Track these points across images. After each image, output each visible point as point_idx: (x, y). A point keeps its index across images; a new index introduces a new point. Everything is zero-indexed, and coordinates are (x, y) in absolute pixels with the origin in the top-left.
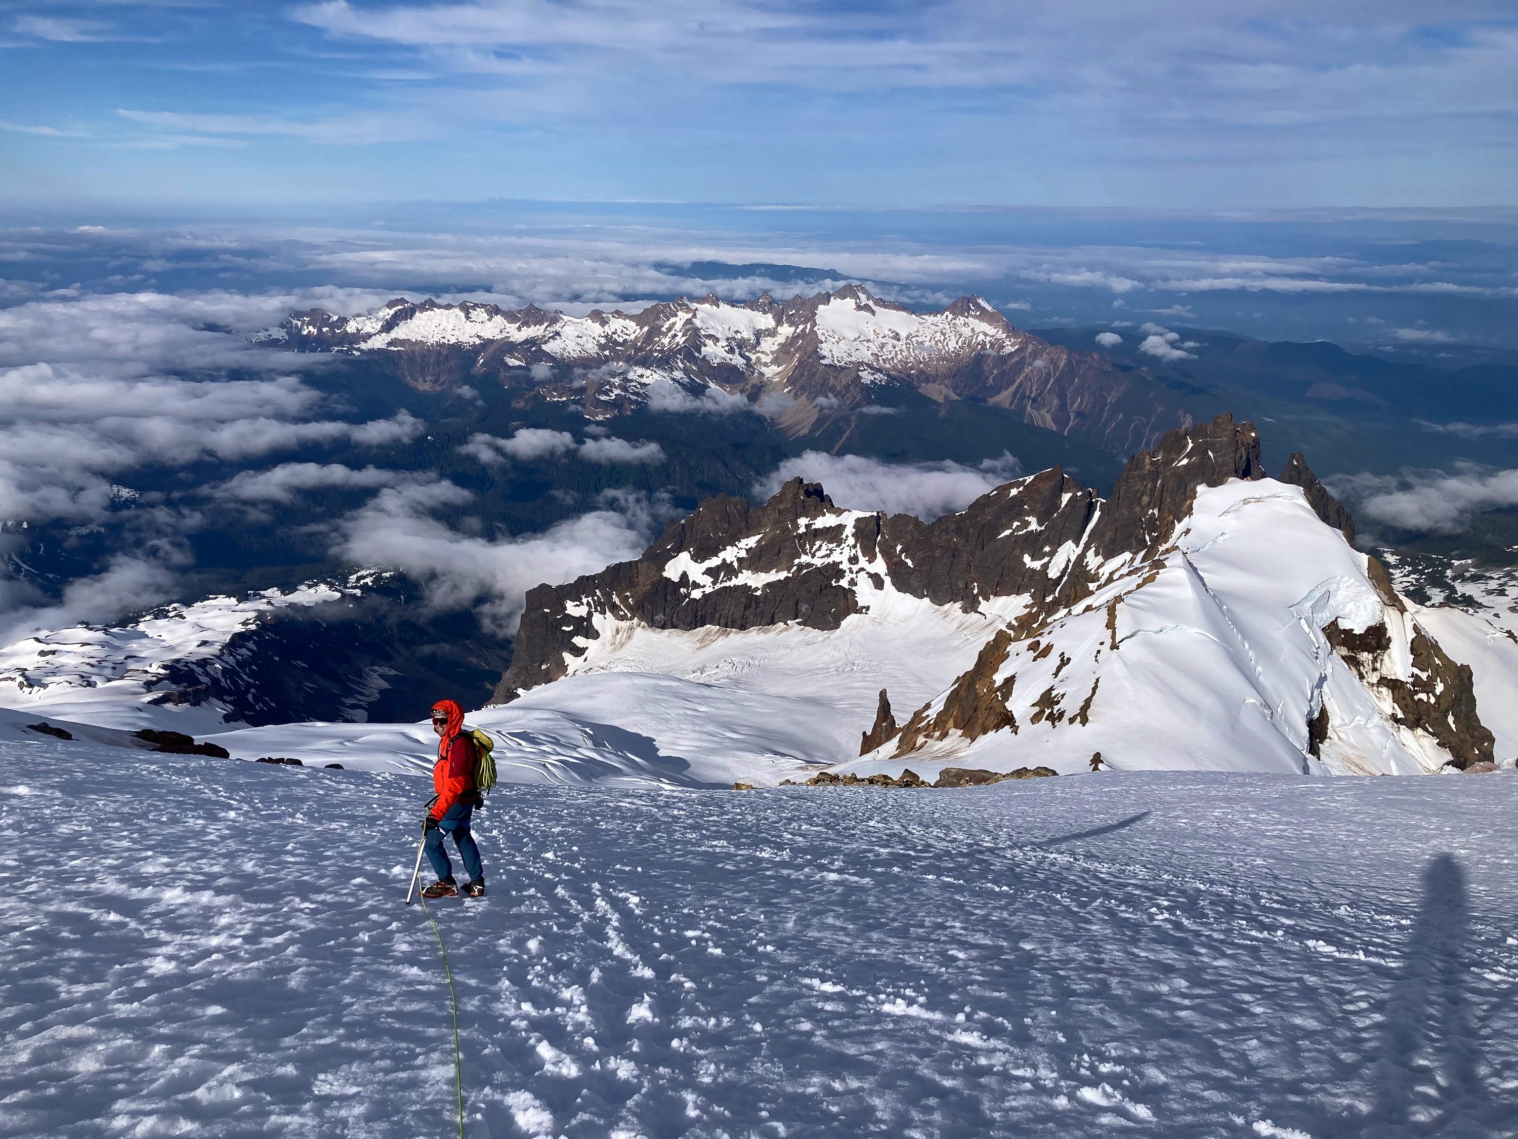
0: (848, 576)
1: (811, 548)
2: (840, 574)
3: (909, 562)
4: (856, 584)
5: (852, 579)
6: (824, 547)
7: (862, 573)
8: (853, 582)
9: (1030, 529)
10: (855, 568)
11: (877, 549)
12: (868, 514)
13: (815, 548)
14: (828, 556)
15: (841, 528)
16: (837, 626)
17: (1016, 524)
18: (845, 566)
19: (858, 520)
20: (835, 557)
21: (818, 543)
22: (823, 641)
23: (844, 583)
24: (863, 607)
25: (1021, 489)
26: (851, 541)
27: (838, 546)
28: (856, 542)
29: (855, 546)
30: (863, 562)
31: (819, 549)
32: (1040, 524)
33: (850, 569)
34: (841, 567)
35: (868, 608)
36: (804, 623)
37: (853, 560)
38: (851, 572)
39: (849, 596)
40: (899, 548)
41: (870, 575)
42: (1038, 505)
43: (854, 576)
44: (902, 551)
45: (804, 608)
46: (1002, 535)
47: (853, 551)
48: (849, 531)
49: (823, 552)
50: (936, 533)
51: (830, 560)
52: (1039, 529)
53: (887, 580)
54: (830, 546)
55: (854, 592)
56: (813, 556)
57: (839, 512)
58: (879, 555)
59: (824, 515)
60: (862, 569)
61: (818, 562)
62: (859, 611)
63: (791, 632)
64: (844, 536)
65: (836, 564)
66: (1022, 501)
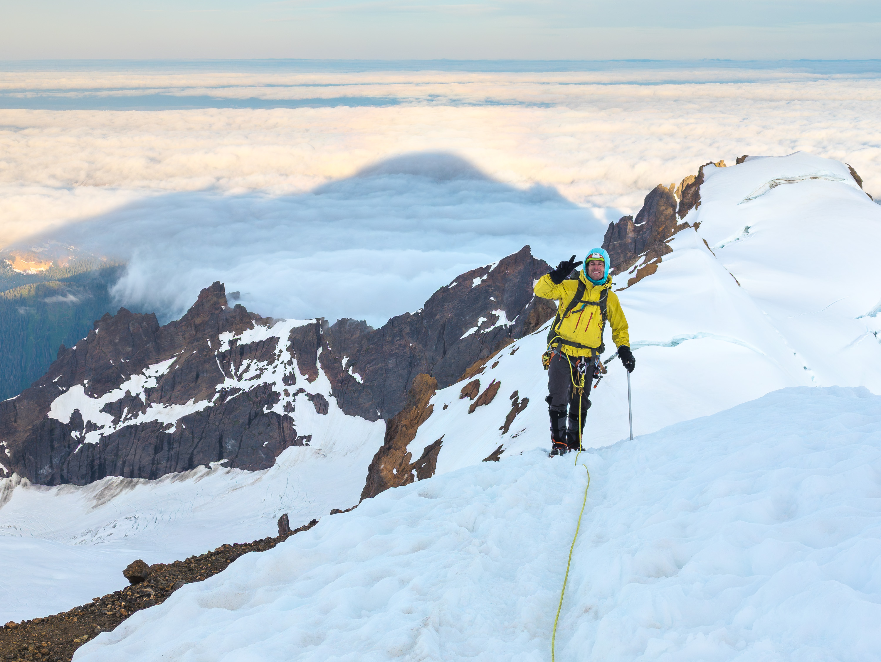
0: (283, 400)
1: (237, 369)
2: (274, 398)
3: (358, 378)
4: (293, 410)
5: (289, 403)
6: (253, 367)
7: (301, 396)
8: (289, 407)
9: (498, 324)
10: (292, 389)
11: (319, 365)
12: (305, 323)
13: (242, 368)
14: (258, 377)
15: (273, 341)
16: (270, 463)
17: (482, 320)
18: (280, 387)
19: (294, 331)
20: (267, 378)
21: (245, 362)
22: (254, 483)
23: (278, 409)
24: (303, 438)
25: (485, 277)
26: (286, 356)
27: (270, 363)
28: (293, 357)
29: (290, 363)
30: (301, 381)
31: (247, 370)
32: (510, 317)
33: (286, 391)
34: (274, 389)
35: (309, 438)
36: (231, 465)
37: (289, 379)
38: (287, 394)
39: (286, 425)
40: (345, 361)
41: (311, 397)
42: (506, 296)
43: (291, 399)
44: (348, 365)
45: (230, 444)
46: (466, 335)
47: (289, 369)
48: (283, 344)
49: (252, 372)
50: (388, 339)
51: (260, 382)
52: (509, 324)
53: (332, 402)
54: (261, 365)
55: (291, 419)
56: (240, 378)
57: (267, 322)
58: (321, 372)
59: (252, 327)
60: (301, 391)
61: (245, 386)
62: (298, 442)
63: (213, 476)
64: (277, 352)
65: (267, 386)
66: (487, 291)
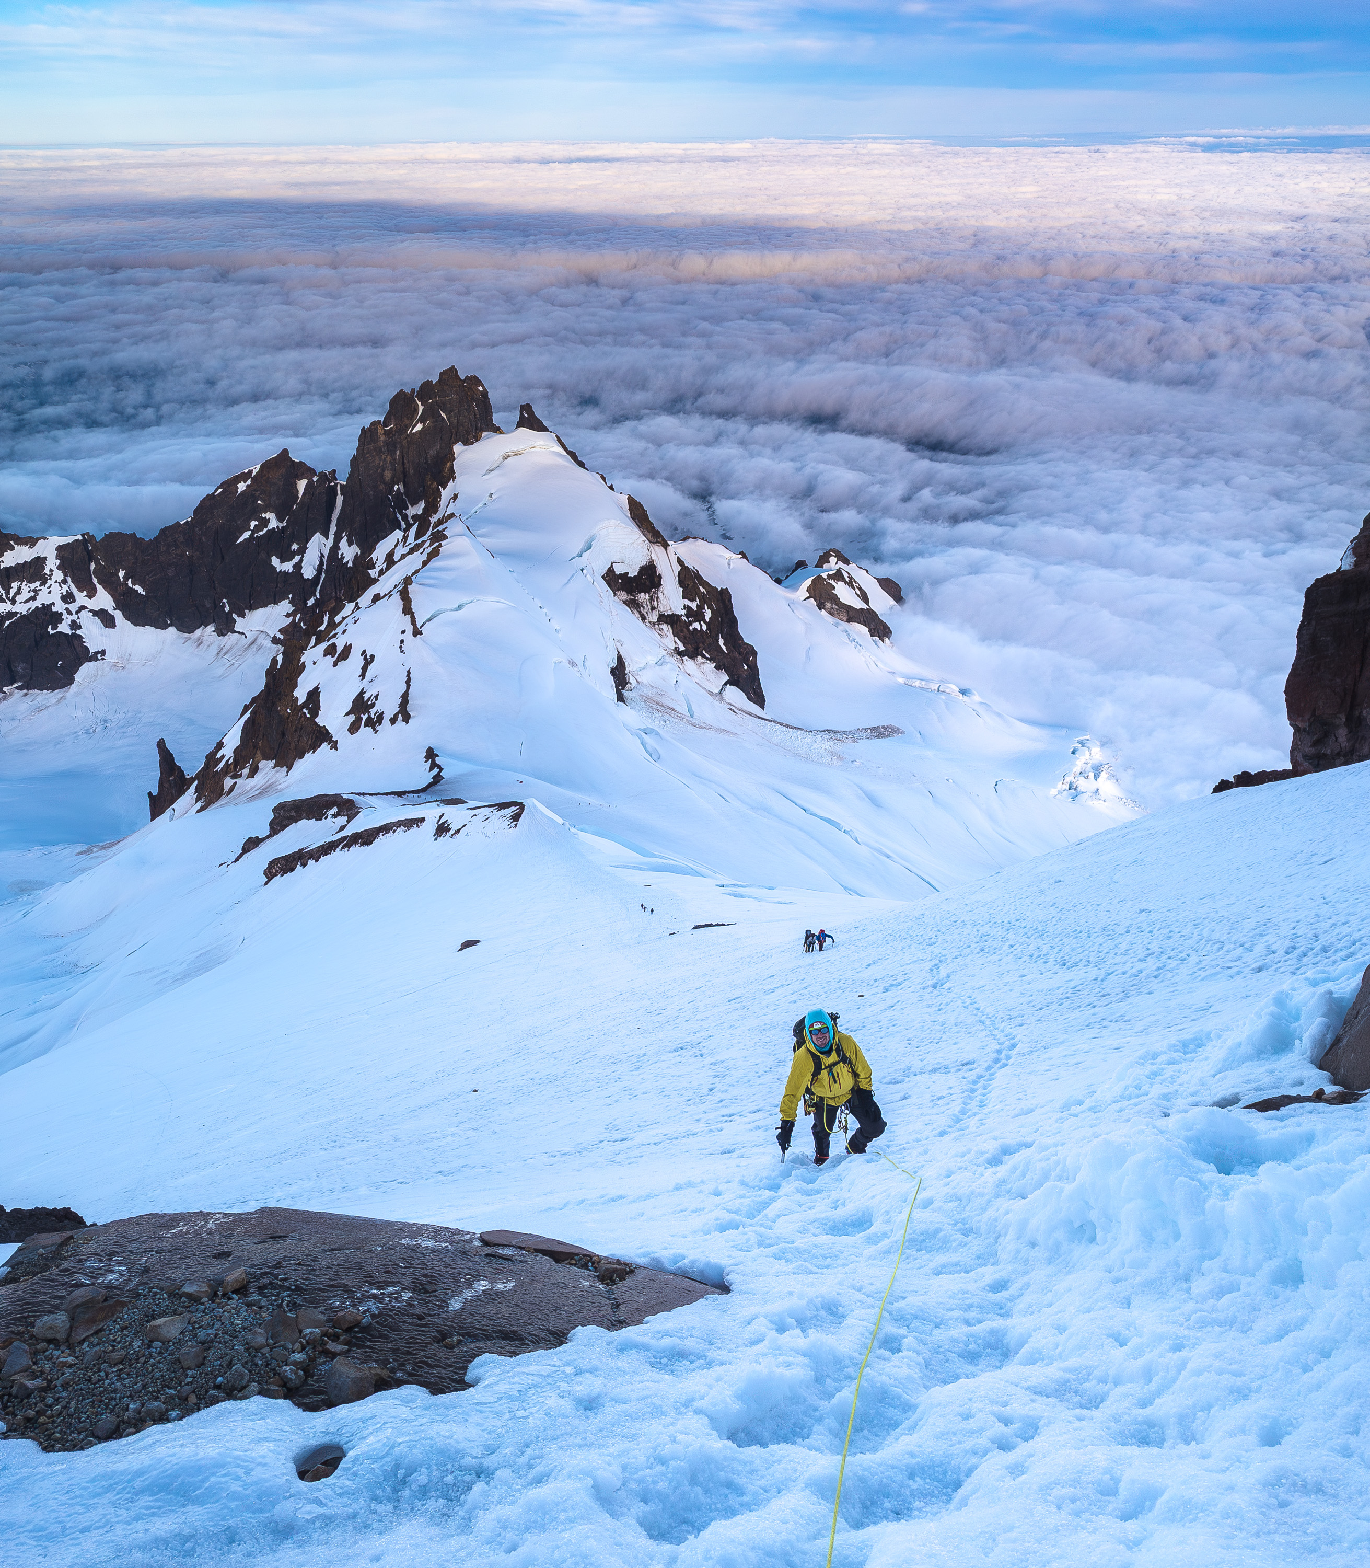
0: (67, 619)
1: (8, 593)
2: (57, 618)
3: (140, 590)
4: (80, 627)
5: (73, 622)
6: (25, 589)
7: (84, 613)
8: (75, 625)
9: (270, 526)
10: (73, 607)
11: (95, 581)
12: (70, 539)
13: (12, 592)
14: (33, 598)
15: (40, 561)
16: (71, 681)
17: (253, 524)
18: (59, 607)
19: (60, 548)
20: (44, 598)
21: (15, 585)
22: (58, 703)
23: (64, 628)
24: (97, 653)
25: (249, 482)
26: (58, 575)
27: (43, 584)
28: (65, 575)
29: (64, 581)
30: (81, 598)
31: (19, 592)
32: (280, 519)
33: (67, 609)
34: (54, 609)
35: (103, 653)
36: (27, 686)
37: (68, 598)
38: (70, 613)
39: (76, 643)
40: (121, 574)
41: (95, 613)
42: (274, 499)
43: (74, 617)
44: (126, 577)
45: (20, 668)
46: (241, 540)
47: (65, 587)
48: (52, 563)
49: (25, 595)
50: (163, 549)
51: (38, 603)
52: (281, 525)
53: (118, 615)
54: (33, 586)
55: (80, 637)
56: (13, 602)
57: (31, 542)
58: (99, 587)
59: (12, 549)
60: (83, 608)
61: (22, 608)
62: (94, 658)
63: (11, 700)
64: (47, 571)
65: (47, 608)
66: (253, 495)
